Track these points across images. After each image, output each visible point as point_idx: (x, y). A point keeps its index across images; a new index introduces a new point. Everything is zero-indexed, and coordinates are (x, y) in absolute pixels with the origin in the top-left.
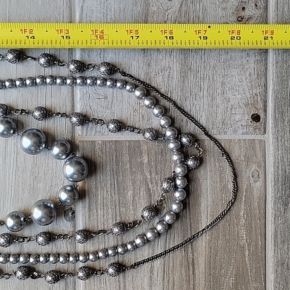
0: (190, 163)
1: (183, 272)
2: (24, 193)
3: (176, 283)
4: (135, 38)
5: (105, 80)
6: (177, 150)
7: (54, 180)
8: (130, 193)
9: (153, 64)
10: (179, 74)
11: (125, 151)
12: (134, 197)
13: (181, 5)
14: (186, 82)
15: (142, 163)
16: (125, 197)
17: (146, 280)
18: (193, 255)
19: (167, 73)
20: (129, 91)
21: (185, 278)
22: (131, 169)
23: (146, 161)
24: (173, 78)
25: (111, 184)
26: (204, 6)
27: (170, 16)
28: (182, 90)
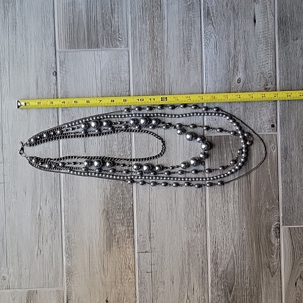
0: (248, 143)
1: (246, 185)
2: (186, 156)
3: (243, 189)
4: (226, 98)
5: (215, 113)
6: (243, 139)
7: (197, 151)
8: (225, 155)
9: (233, 107)
10: (243, 110)
11: (223, 139)
12: (227, 157)
13: (243, 85)
14: (246, 113)
15: (230, 144)
16: (223, 157)
17: (232, 188)
18: (250, 179)
19: (238, 110)
20: (224, 117)
21: (247, 187)
22: (225, 146)
23: (231, 143)
24: (240, 112)
25: (218, 152)
26: (252, 84)
27: (239, 89)
28: (244, 116)
